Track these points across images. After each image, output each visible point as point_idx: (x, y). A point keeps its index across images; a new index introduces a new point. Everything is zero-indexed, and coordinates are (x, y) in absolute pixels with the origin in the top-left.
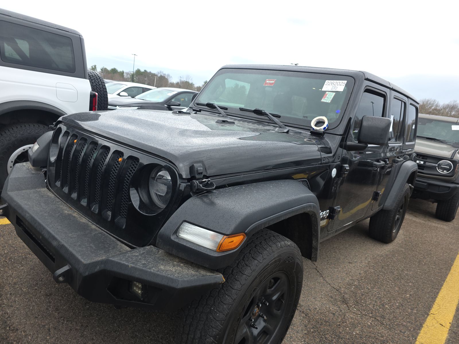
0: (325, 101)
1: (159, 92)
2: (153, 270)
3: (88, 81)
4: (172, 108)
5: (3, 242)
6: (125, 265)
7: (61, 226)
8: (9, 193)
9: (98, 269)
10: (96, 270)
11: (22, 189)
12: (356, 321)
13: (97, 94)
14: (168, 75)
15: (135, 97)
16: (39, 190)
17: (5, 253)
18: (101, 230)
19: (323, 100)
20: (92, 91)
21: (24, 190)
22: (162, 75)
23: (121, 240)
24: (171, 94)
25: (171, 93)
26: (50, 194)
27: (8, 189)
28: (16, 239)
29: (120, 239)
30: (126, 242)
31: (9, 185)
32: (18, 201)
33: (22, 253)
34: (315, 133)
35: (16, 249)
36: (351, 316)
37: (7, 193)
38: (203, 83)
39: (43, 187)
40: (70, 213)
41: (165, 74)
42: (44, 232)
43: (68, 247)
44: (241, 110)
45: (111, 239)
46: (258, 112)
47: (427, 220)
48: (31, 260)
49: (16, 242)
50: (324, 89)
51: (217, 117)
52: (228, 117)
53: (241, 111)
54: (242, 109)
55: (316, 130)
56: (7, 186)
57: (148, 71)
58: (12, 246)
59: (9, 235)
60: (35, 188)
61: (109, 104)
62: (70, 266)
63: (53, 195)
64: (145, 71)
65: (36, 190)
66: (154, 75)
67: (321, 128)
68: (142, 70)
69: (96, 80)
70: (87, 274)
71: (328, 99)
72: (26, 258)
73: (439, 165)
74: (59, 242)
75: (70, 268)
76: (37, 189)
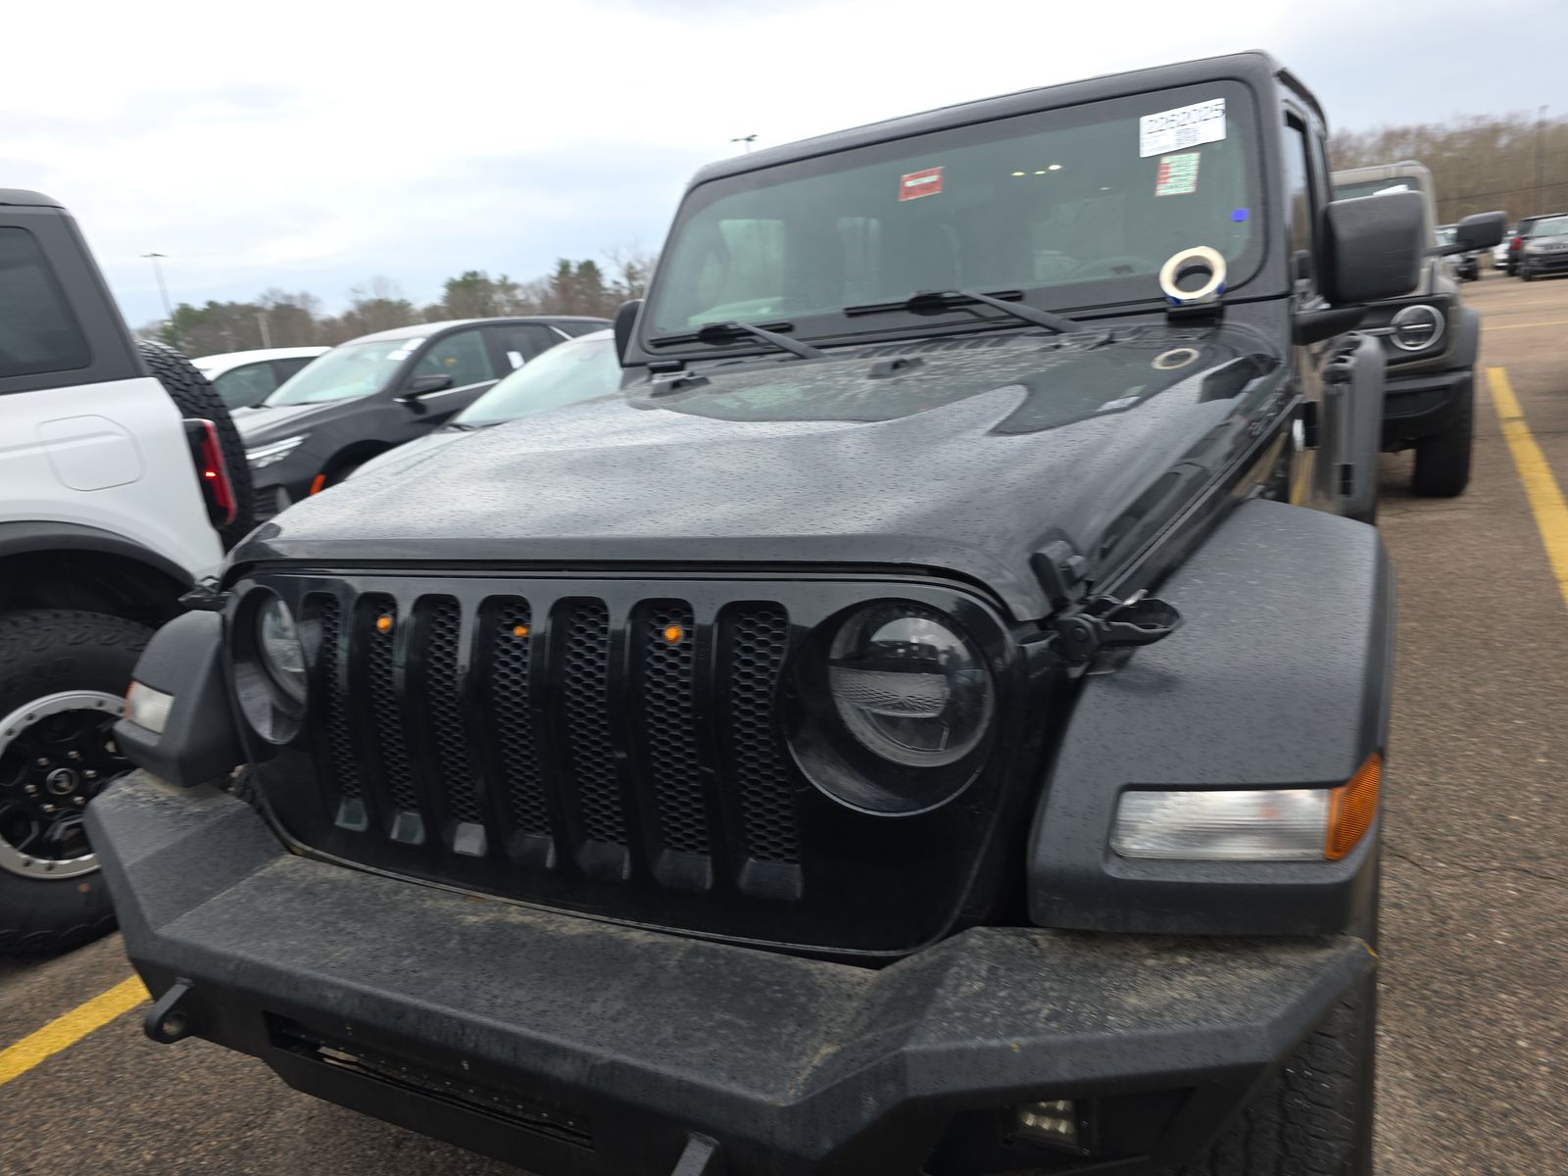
0: (1172, 192)
1: (352, 358)
2: (1118, 1027)
3: (153, 383)
4: (424, 403)
5: (105, 1123)
6: (991, 1050)
7: (520, 985)
8: (165, 931)
9: (870, 1108)
10: (866, 1116)
11: (203, 897)
12: (1476, 902)
13: (208, 422)
14: (305, 297)
15: (263, 401)
16: (267, 871)
17: (148, 1164)
18: (682, 940)
19: (1163, 190)
20: (185, 417)
21: (211, 894)
22: (282, 302)
23: (809, 947)
24: (401, 355)
25: (398, 349)
26: (329, 871)
27: (149, 915)
28: (152, 1090)
29: (790, 945)
30: (826, 949)
31: (141, 899)
32: (241, 953)
33: (218, 1135)
34: (1185, 318)
35: (178, 1127)
36: (1449, 890)
37: (155, 938)
38: (443, 291)
39: (276, 855)
40: (490, 916)
41: (290, 297)
42: (473, 1038)
43: (648, 1065)
44: (851, 315)
45: (754, 959)
46: (927, 304)
47: (1401, 511)
48: (271, 1146)
49: (162, 1103)
50: (1146, 151)
51: (778, 367)
52: (824, 355)
53: (856, 320)
54: (853, 313)
55: (1192, 303)
56: (136, 905)
57: (223, 300)
58: (156, 1124)
59: (108, 1083)
60: (249, 870)
61: (246, 443)
62: (710, 1139)
63: (347, 873)
64: (211, 304)
65: (259, 874)
66: (249, 311)
67: (1207, 292)
68: (198, 304)
69: (168, 373)
70: (827, 1145)
71: (1180, 179)
72: (246, 1146)
73: (1399, 326)
74: (584, 1057)
75: (717, 1147)
76: (258, 871)
